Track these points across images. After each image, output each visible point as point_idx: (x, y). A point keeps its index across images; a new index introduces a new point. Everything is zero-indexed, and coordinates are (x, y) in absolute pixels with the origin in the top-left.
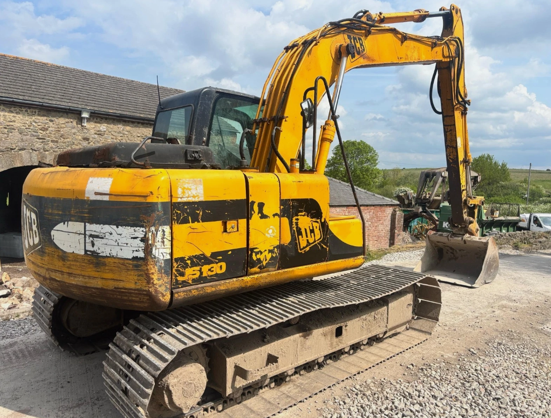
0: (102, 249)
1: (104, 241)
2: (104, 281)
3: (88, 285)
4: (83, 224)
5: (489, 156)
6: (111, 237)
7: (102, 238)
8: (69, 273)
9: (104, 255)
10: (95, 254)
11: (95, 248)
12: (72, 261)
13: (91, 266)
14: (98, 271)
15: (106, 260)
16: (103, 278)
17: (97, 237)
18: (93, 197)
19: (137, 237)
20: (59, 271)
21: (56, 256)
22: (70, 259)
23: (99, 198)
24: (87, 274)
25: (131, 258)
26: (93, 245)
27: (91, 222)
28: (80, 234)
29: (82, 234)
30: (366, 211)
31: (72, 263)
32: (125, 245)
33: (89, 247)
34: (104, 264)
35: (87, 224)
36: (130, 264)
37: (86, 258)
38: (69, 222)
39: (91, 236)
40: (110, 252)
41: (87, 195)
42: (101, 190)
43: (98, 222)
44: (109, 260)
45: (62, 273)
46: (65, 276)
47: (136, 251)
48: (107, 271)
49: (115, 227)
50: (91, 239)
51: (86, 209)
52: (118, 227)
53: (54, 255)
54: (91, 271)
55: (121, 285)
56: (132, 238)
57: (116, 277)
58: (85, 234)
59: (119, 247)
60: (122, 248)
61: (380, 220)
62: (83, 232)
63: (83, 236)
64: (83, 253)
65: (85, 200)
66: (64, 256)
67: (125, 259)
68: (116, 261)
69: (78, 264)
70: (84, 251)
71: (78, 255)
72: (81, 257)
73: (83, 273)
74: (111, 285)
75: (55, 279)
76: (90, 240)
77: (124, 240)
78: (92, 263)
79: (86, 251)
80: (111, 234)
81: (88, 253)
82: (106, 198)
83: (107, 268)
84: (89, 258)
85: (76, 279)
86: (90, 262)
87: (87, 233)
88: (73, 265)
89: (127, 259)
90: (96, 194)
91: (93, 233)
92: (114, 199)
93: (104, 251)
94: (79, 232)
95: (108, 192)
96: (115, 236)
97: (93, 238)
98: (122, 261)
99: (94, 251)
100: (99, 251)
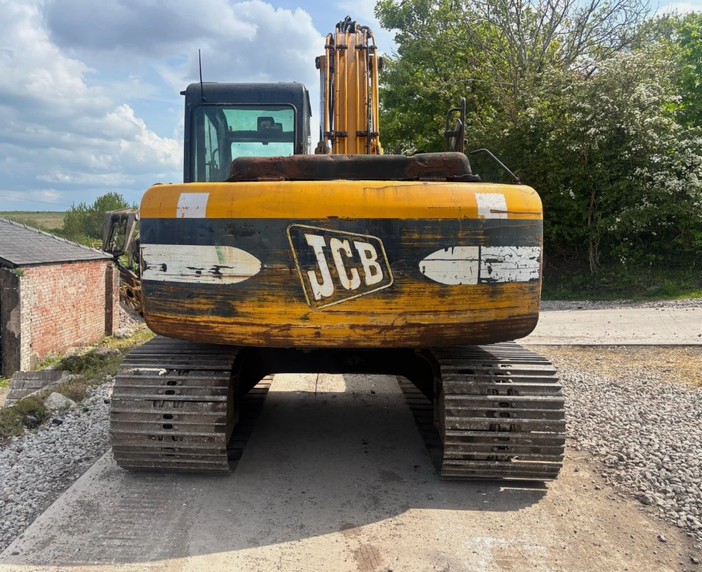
0: (500, 275)
1: (503, 265)
2: (499, 311)
3: (477, 321)
4: (477, 248)
5: (116, 195)
6: (512, 260)
7: (502, 262)
8: (449, 311)
9: (503, 281)
10: (490, 282)
11: (493, 275)
12: (458, 295)
13: (485, 296)
14: (493, 301)
15: (504, 287)
16: (498, 308)
17: (495, 261)
18: (489, 216)
19: (534, 258)
20: (431, 312)
21: (427, 293)
22: (454, 293)
23: (496, 216)
24: (477, 307)
25: (528, 280)
26: (490, 271)
27: (488, 244)
28: (472, 260)
29: (476, 260)
30: (81, 269)
31: (457, 297)
32: (524, 267)
33: (484, 275)
34: (502, 292)
35: (482, 247)
36: (526, 287)
37: (479, 288)
38: (456, 248)
39: (488, 261)
40: (509, 276)
41: (479, 214)
42: (497, 207)
43: (497, 244)
44: (508, 285)
45: (436, 312)
46: (442, 316)
47: (533, 272)
48: (504, 299)
49: (515, 248)
50: (488, 264)
51: (480, 229)
52: (518, 248)
53: (424, 292)
54: (484, 302)
55: (516, 312)
56: (530, 259)
57: (513, 304)
58: (480, 260)
59: (518, 270)
60: (522, 270)
61: (95, 282)
62: (477, 258)
63: (477, 262)
64: (475, 282)
65: (478, 220)
66: (443, 291)
67: (523, 282)
68: (515, 286)
69: (466, 297)
70: (477, 280)
71: (467, 286)
72: (472, 288)
73: (472, 307)
74: (505, 315)
75: (420, 324)
76: (486, 266)
77: (523, 262)
78: (487, 293)
79: (480, 279)
80: (511, 256)
81: (483, 281)
82: (505, 216)
83: (504, 295)
84: (483, 287)
85: (460, 316)
86: (484, 292)
87: (483, 258)
88: (459, 299)
89: (525, 282)
90: (493, 211)
91: (490, 257)
92: (513, 217)
93: (503, 276)
94: (470, 258)
95: (506, 210)
96: (515, 259)
97: (490, 263)
98: (520, 285)
99: (491, 278)
100: (497, 278)
